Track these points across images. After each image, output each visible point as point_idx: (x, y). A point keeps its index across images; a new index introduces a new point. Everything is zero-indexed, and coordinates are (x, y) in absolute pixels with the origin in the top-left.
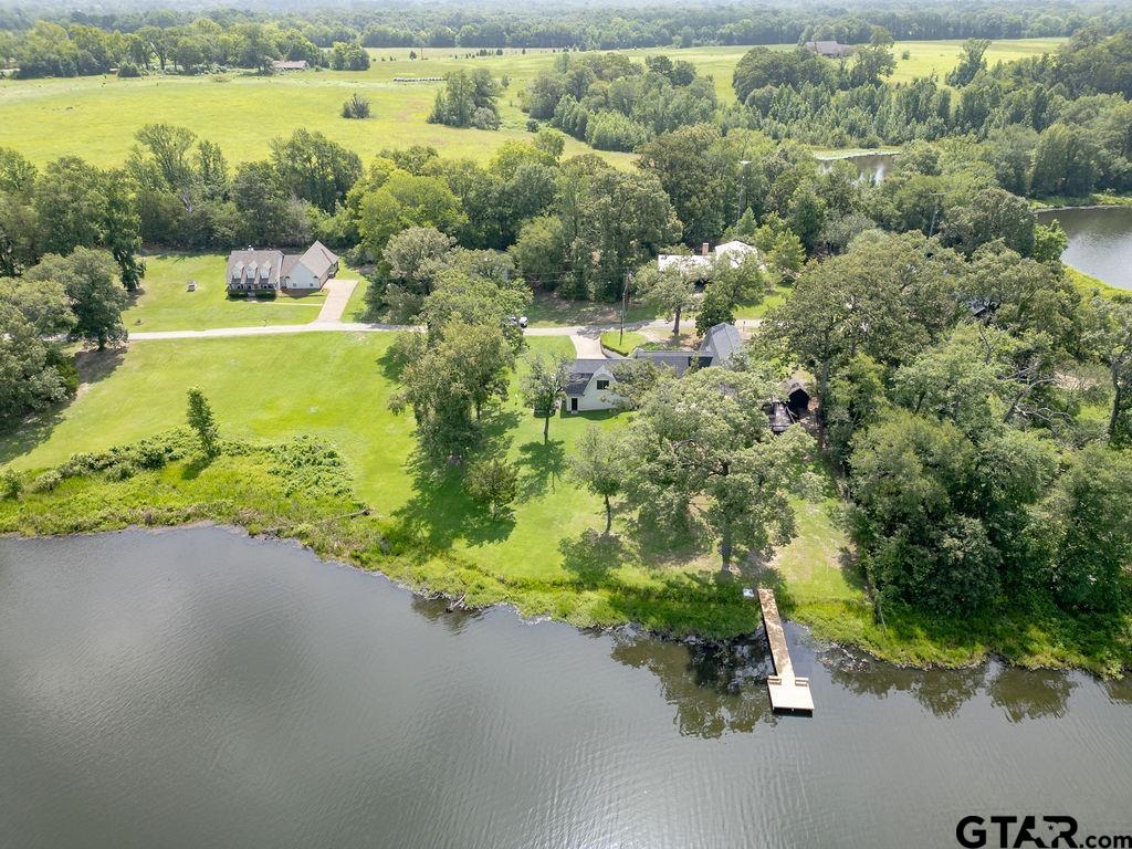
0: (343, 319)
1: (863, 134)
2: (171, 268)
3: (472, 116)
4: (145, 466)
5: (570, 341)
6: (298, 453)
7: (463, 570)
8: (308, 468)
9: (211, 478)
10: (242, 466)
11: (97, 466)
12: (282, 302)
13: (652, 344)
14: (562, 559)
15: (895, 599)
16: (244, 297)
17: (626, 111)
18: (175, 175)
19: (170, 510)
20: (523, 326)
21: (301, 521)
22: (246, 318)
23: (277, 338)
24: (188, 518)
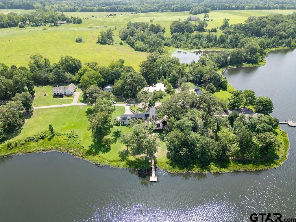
0: (78, 102)
1: (197, 46)
2: (40, 90)
3: (107, 41)
4: (41, 139)
5: (124, 108)
6: (70, 135)
7: (101, 159)
8: (72, 138)
9: (54, 141)
10: (60, 138)
11: (31, 139)
12: (65, 98)
13: (140, 108)
14: (118, 155)
15: (174, 162)
16: (57, 97)
17: (143, 41)
18: (39, 66)
19: (47, 148)
20: (115, 104)
21: (71, 150)
22: (57, 103)
23: (64, 107)
24: (50, 149)
